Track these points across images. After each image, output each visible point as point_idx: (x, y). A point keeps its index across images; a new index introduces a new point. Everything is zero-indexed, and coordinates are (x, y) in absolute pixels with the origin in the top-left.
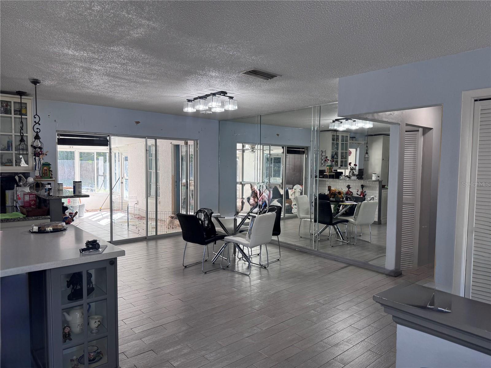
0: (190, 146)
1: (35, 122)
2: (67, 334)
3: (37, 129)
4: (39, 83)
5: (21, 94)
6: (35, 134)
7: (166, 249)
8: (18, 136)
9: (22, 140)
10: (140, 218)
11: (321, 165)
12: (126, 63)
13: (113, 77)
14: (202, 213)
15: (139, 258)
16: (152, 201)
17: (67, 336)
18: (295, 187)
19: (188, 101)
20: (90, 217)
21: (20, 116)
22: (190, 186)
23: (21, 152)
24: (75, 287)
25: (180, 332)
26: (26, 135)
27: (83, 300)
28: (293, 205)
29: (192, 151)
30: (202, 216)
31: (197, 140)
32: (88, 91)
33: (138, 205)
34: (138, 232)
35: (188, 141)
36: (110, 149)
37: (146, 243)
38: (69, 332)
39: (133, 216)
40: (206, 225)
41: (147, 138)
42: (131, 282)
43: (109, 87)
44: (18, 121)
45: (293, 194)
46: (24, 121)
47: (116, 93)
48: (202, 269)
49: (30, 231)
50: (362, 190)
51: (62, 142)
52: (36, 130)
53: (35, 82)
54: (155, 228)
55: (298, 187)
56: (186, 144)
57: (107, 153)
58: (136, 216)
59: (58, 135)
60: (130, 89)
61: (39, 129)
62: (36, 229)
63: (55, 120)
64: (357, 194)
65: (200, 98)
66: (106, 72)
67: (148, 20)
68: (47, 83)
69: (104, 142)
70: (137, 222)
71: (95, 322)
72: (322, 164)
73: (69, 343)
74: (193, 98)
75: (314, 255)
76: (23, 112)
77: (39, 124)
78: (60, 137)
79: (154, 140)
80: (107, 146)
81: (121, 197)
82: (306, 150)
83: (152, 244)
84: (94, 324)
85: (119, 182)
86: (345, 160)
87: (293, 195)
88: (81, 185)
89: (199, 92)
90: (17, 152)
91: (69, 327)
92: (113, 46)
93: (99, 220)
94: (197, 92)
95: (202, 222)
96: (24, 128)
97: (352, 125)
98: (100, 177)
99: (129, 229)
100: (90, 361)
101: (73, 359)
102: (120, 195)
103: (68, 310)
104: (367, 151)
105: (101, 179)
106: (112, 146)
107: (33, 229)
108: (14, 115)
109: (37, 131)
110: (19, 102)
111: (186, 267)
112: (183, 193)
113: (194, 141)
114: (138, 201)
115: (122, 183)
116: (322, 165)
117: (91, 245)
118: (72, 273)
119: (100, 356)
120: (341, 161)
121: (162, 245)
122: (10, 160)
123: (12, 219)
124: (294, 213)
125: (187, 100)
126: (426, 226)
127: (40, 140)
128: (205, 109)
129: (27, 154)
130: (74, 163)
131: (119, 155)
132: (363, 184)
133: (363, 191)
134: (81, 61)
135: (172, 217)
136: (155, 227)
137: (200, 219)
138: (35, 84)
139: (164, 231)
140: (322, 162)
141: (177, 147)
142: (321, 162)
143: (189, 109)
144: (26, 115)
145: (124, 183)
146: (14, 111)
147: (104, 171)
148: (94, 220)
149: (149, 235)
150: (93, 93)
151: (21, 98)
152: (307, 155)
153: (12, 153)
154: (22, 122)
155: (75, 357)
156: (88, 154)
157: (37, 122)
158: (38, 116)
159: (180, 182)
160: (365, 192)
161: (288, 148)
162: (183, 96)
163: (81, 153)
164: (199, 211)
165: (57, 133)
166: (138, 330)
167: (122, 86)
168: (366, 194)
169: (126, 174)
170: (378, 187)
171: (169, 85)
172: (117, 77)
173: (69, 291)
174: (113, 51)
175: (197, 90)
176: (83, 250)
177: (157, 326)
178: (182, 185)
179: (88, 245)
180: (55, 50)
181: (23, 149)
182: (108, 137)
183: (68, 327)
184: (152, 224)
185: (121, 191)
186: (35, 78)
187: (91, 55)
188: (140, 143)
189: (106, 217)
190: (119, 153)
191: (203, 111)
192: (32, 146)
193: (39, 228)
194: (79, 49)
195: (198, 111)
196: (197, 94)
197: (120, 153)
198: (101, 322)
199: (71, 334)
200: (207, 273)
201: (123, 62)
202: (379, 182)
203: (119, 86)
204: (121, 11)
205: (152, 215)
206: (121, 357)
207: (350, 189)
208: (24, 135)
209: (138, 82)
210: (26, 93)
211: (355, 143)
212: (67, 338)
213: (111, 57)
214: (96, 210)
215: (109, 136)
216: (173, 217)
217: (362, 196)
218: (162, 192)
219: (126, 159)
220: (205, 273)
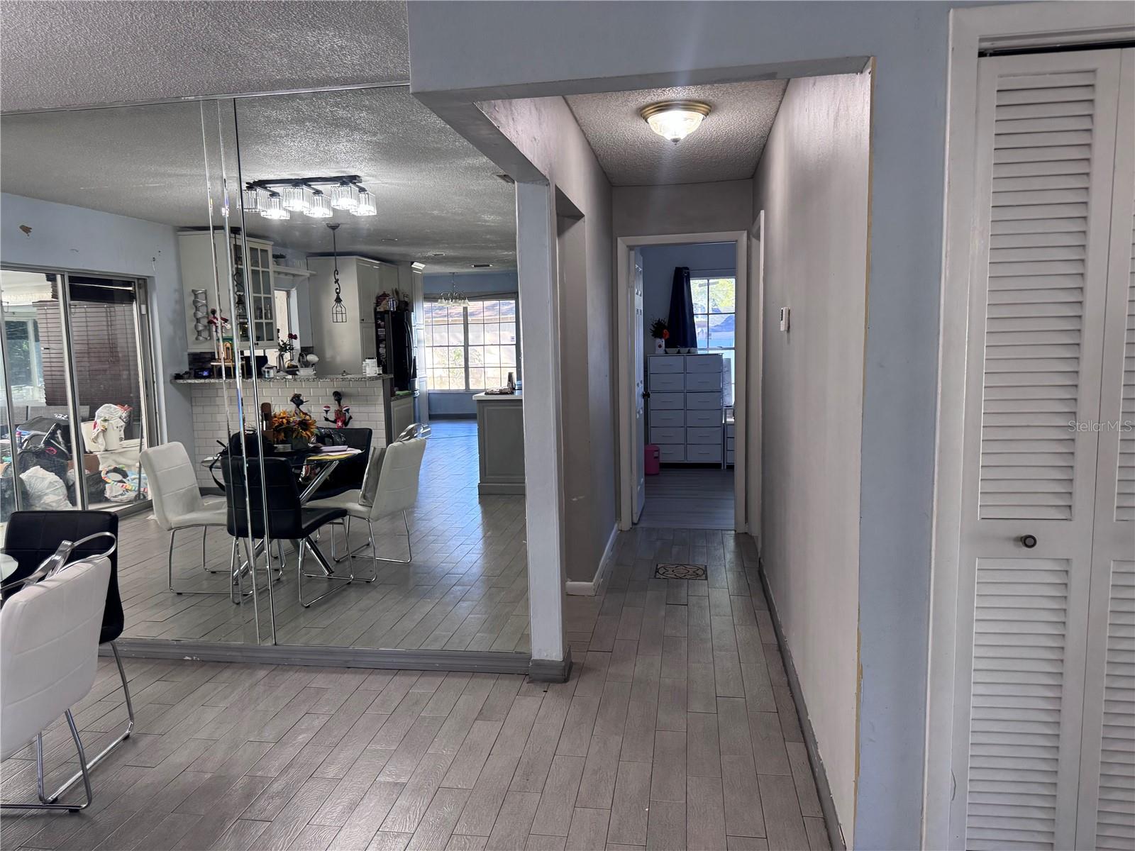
11: (197, 339)
18: (102, 412)
28: (108, 472)
45: (101, 435)
50: (340, 405)
55: (112, 414)
64: (327, 419)
72: (199, 333)
75: (263, 664)
82: (139, 288)
86: (267, 321)
87: (101, 440)
97: (313, 204)
104: (338, 293)
116: (201, 338)
120: (256, 323)
124: (112, 499)
126: (581, 497)
132: (339, 390)
133: (341, 408)
140: (200, 328)
142: (196, 327)
152: (143, 307)
160: (347, 410)
161: (72, 279)
168: (351, 418)
170: (382, 393)
202: (383, 380)
207: (301, 407)
211: (286, 274)
217: (340, 424)
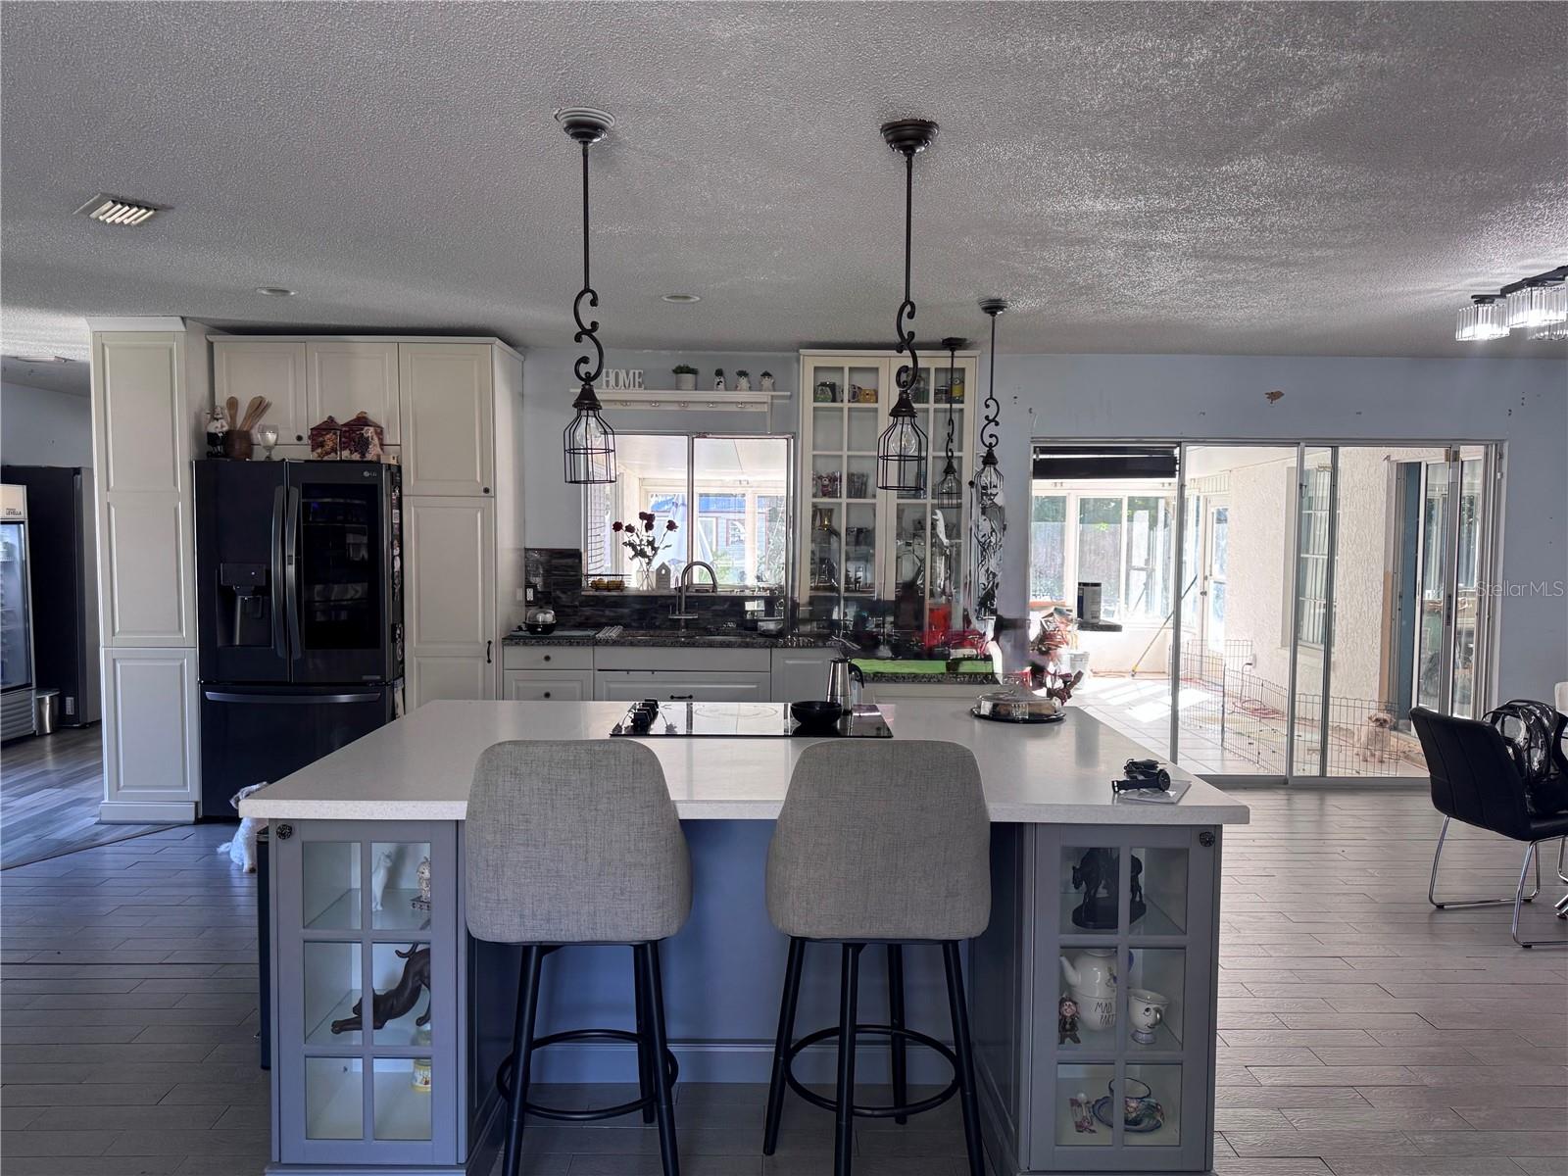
0: (1466, 464)
1: (987, 418)
2: (1069, 1020)
3: (991, 436)
4: (1001, 308)
5: (952, 344)
6: (984, 451)
7: (1357, 831)
8: (940, 457)
9: (949, 470)
10: (1264, 713)
12: (1265, 206)
13: (1215, 257)
14: (1519, 717)
15: (1262, 843)
16: (1310, 662)
17: (1068, 1026)
19: (1476, 302)
20: (1103, 691)
21: (948, 406)
22: (1459, 615)
23: (945, 502)
24: (1093, 892)
25: (1426, 1132)
26: (960, 454)
27: (1116, 933)
29: (1473, 483)
30: (1518, 731)
31: (1499, 443)
32: (1130, 312)
33: (1254, 667)
34: (1255, 759)
35: (1462, 447)
36: (1182, 487)
37: (1286, 797)
38: (1072, 1017)
39: (1239, 705)
40: (1536, 766)
41: (1302, 444)
42: (1239, 913)
43: (1195, 291)
44: (943, 418)
46: (956, 417)
47: (1214, 307)
48: (1514, 930)
49: (972, 712)
51: (1044, 470)
52: (988, 441)
53: (993, 307)
54: (1319, 753)
56: (1453, 457)
57: (1160, 500)
58: (1246, 705)
59: (1035, 452)
60: (1262, 291)
61: (997, 438)
62: (986, 708)
63: (1031, 409)
65: (1529, 285)
66: (1194, 248)
67: (1365, 48)
68: (1020, 305)
69: (1163, 465)
70: (1252, 725)
71: (1147, 1010)
73: (1070, 1050)
74: (1501, 287)
76: (956, 393)
77: (997, 424)
78: (1042, 456)
79: (1328, 452)
80: (1173, 476)
81: (1198, 637)
83: (1305, 802)
84: (1143, 1016)
85: (1195, 591)
88: (1099, 594)
89: (1530, 261)
90: (936, 501)
91: (1075, 1003)
92: (1231, 160)
93: (1130, 705)
94: (1519, 264)
95: (1517, 750)
96: (955, 437)
98: (1134, 574)
99: (1226, 745)
100: (1127, 1122)
101: (1076, 1101)
102: (1197, 631)
103: (1073, 953)
105: (1138, 579)
106: (1188, 477)
107: (979, 707)
108: (935, 402)
109: (991, 444)
110: (946, 369)
111: (1440, 907)
112: (1426, 639)
113: (1487, 446)
114: (1255, 657)
115: (1204, 593)
117: (1141, 773)
118: (1086, 849)
119: (1154, 1118)
121: (1344, 812)
122: (920, 523)
123: (924, 676)
125: (1473, 297)
127: (997, 467)
128: (1553, 323)
129: (959, 506)
130: (1062, 530)
131: (1198, 507)
134: (1124, 224)
135: (1381, 723)
136: (1319, 748)
137: (1510, 742)
138: (993, 314)
139: (1349, 765)
141: (1411, 472)
143: (1482, 331)
144: (962, 402)
145: (1212, 593)
146: (936, 394)
147: (1149, 555)
148: (1114, 702)
149: (1295, 774)
150: (1145, 317)
151: (953, 357)
153: (925, 505)
154: (951, 421)
155: (1082, 1096)
156: (1100, 502)
157: (991, 418)
158: (996, 401)
159: (1418, 598)
162: (1459, 286)
163: (1084, 502)
164: (1505, 711)
165: (1033, 445)
166: (1270, 1077)
167: (1237, 282)
169: (1218, 566)
171: (1407, 255)
172: (1226, 258)
173: (1076, 898)
174: (1227, 179)
175: (1522, 256)
176: (1121, 785)
177: (1334, 1083)
178: (1426, 608)
179: (1133, 772)
180: (1059, 208)
181: (949, 494)
182: (1175, 447)
183: (1071, 1000)
184: (1307, 736)
185: (1200, 621)
186: (995, 295)
187: (1157, 202)
188: (1273, 465)
189: (1154, 697)
190: (1198, 499)
191: (1539, 332)
192: (971, 484)
193: (995, 706)
194: (1124, 191)
195: (1517, 334)
196: (1518, 271)
197: (1201, 498)
198: (1163, 1013)
199: (1079, 1025)
200: (1534, 950)
201: (1256, 204)
203: (1227, 284)
204: (1274, 45)
205: (1309, 707)
206: (1218, 1144)
208: (956, 454)
209: (1296, 264)
210: (965, 340)
212: (1068, 1033)
213: (1218, 197)
214: (1120, 674)
215: (1179, 444)
216: (1385, 721)
218: (1344, 631)
219: (1221, 518)
220: (1527, 946)
